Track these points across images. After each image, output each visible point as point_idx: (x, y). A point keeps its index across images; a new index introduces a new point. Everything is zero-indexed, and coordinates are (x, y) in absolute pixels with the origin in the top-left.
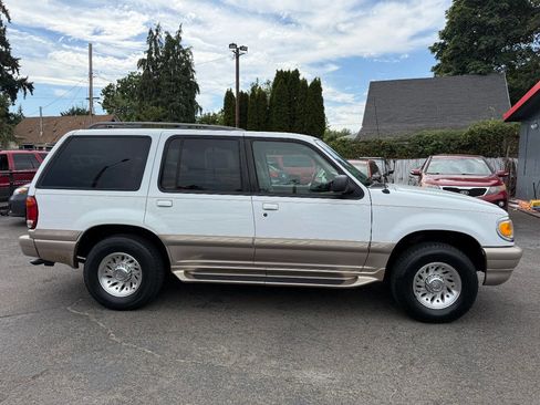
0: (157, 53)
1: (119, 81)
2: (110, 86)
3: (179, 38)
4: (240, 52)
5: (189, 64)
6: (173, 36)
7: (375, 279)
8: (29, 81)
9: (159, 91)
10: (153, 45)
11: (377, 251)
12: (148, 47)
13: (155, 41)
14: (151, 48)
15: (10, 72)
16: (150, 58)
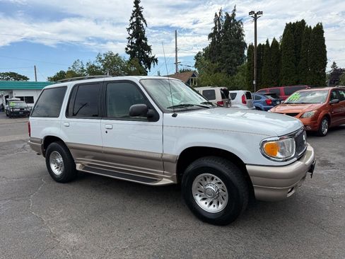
0: (220, 28)
1: (203, 50)
2: (199, 53)
3: (234, 15)
4: (258, 16)
5: (240, 31)
6: (230, 15)
7: (171, 182)
8: (155, 57)
9: (220, 52)
10: (217, 23)
11: (168, 161)
12: (214, 25)
13: (218, 19)
14: (216, 25)
15: (147, 54)
16: (215, 32)
